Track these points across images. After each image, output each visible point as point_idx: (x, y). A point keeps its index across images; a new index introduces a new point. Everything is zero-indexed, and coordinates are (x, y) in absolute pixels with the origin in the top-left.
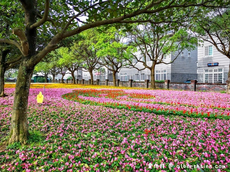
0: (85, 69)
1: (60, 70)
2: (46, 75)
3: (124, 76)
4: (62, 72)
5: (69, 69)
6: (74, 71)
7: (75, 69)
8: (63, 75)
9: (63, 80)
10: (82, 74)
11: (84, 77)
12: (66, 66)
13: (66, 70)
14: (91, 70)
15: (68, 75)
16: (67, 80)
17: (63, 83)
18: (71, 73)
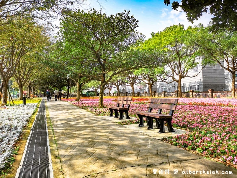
0: (128, 84)
1: (108, 85)
2: (96, 90)
3: (163, 89)
4: (109, 87)
5: (115, 84)
6: (119, 86)
7: (120, 84)
8: (110, 89)
9: (110, 93)
10: (126, 88)
11: (127, 91)
12: (112, 82)
13: (112, 85)
14: (132, 84)
15: (114, 90)
16: (114, 93)
17: (111, 96)
18: (116, 87)
